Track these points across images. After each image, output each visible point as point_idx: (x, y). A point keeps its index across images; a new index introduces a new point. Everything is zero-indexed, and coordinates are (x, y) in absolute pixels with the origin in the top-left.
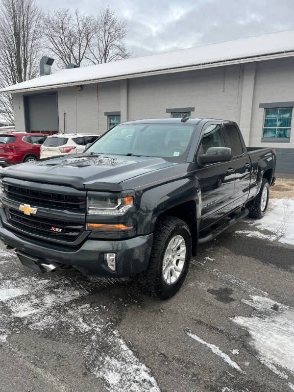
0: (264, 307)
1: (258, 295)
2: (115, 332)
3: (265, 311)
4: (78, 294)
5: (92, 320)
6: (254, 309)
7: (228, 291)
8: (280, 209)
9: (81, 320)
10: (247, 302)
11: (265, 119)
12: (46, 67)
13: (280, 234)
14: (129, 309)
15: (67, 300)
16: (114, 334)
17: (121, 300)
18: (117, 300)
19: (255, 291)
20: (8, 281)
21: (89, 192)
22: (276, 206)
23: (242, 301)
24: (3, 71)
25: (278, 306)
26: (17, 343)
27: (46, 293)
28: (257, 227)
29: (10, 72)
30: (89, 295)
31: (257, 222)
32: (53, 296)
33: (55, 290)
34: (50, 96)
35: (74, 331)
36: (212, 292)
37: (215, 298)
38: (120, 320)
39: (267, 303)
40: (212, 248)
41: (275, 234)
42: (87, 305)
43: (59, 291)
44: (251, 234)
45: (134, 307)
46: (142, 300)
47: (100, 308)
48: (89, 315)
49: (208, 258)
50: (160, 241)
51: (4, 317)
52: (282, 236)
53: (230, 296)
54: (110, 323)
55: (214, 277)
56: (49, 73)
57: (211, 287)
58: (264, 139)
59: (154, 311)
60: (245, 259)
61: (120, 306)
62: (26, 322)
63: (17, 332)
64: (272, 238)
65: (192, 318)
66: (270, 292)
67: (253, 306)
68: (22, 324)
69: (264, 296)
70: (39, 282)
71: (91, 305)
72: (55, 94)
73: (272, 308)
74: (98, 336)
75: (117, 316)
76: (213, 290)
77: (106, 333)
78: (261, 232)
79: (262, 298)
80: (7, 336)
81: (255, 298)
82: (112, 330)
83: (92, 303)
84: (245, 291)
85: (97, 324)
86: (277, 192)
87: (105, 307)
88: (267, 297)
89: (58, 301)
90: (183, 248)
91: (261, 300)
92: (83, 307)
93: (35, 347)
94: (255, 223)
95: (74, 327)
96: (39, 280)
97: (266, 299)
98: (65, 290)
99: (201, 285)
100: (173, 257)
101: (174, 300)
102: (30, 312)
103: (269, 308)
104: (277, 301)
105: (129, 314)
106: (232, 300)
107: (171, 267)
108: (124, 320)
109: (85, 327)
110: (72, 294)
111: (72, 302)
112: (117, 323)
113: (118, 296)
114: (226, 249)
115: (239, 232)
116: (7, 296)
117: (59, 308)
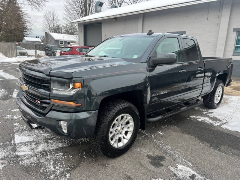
0: (184, 175)
1: (183, 165)
2: (67, 175)
3: (183, 178)
4: (61, 145)
5: (59, 164)
6: (175, 175)
7: (162, 158)
8: (234, 103)
9: (52, 163)
10: (172, 169)
11: (237, 40)
12: (99, 8)
13: (225, 121)
14: (86, 160)
15: (52, 148)
16: (66, 177)
17: (85, 153)
18: (82, 153)
19: (182, 161)
20: (26, 132)
21: (52, 78)
22: (232, 101)
23: (169, 167)
24: (77, 11)
25: (196, 176)
26: (7, 171)
27: (42, 142)
28: (209, 114)
29: (81, 11)
30: (67, 147)
31: (211, 111)
32: (46, 144)
33: (49, 141)
34: (98, 25)
35: (43, 170)
36: (149, 157)
37: (150, 162)
38: (76, 167)
39: (187, 172)
40: (166, 126)
41: (221, 121)
42: (62, 154)
43: (51, 142)
44: (201, 119)
45: (90, 159)
46: (98, 156)
47: (68, 157)
48: (59, 160)
49: (160, 133)
50: (107, 116)
51: (10, 153)
52: (226, 123)
53: (161, 162)
54: (68, 168)
55: (156, 147)
56: (100, 12)
57: (151, 153)
58: (235, 54)
59: (101, 164)
60: (188, 136)
61: (82, 157)
62: (20, 159)
63: (11, 165)
64: (217, 124)
65: (125, 174)
66: (194, 164)
67: (175, 173)
68: (17, 160)
69: (188, 166)
70: (43, 135)
71: (64, 154)
72: (101, 23)
73: (190, 177)
74: (56, 176)
75: (76, 164)
76: (151, 156)
77: (62, 175)
78: (211, 118)
79: (185, 167)
80: (4, 166)
81: (180, 167)
82: (67, 173)
83: (66, 153)
84: (174, 160)
85: (60, 167)
86: (237, 91)
87: (71, 156)
88: (190, 168)
89: (46, 148)
90: (132, 123)
91: (184, 169)
92: (58, 154)
93: (15, 176)
94: (209, 112)
95: (45, 167)
96: (44, 133)
97: (188, 169)
98: (54, 142)
99: (144, 151)
100: (123, 128)
101: (120, 159)
102: (25, 153)
103: (187, 177)
104: (196, 172)
105: (84, 164)
106: (162, 165)
107: (120, 136)
108: (78, 168)
109: (52, 168)
110: (57, 145)
111: (53, 150)
112: (73, 169)
113: (84, 150)
114: (176, 128)
115: (194, 117)
116: (20, 140)
117: (44, 153)
